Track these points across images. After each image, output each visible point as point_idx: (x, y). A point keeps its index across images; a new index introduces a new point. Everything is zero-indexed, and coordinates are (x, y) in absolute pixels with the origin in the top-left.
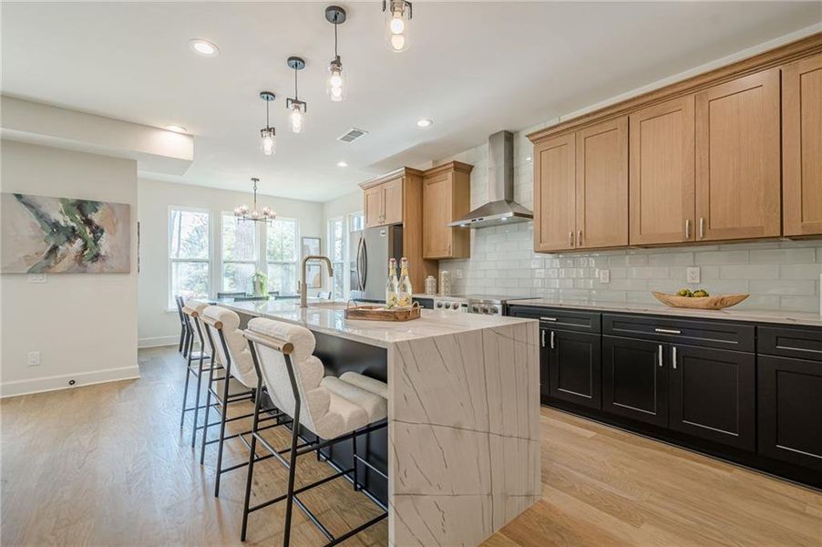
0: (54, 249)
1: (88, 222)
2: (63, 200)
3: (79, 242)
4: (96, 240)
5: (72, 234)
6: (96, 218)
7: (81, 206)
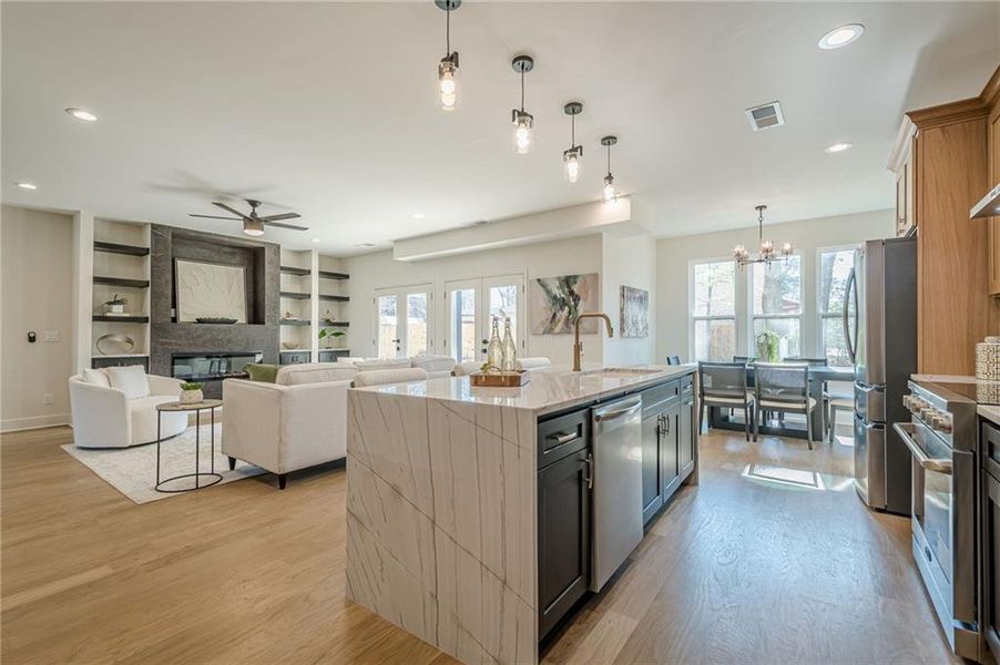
0: (554, 316)
1: (572, 293)
2: (559, 278)
3: (567, 309)
4: (576, 305)
5: (564, 303)
6: (575, 288)
7: (568, 281)
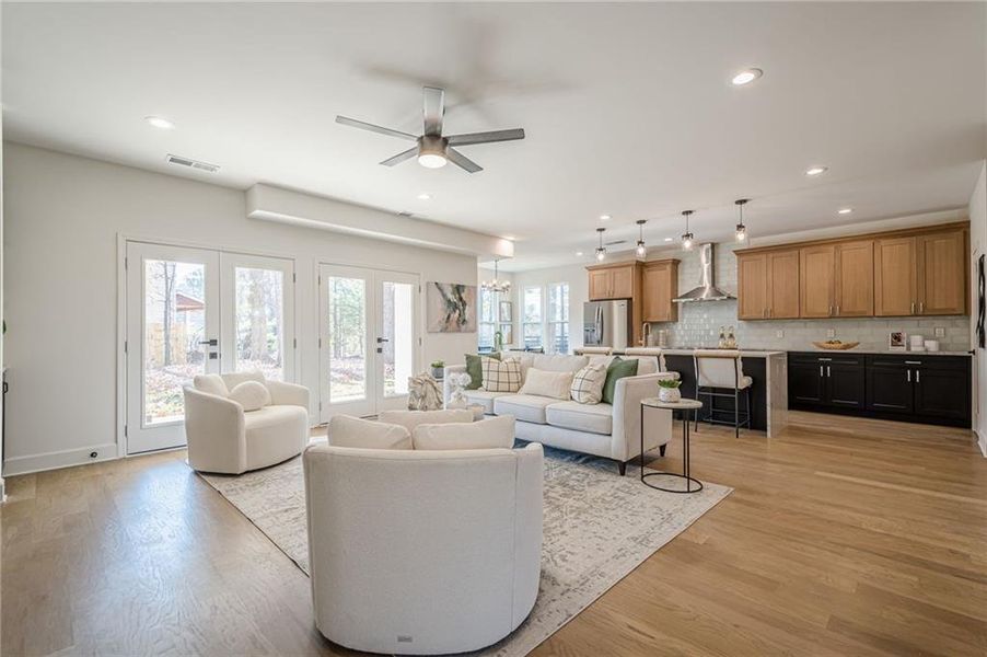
0: (449, 316)
1: (461, 299)
2: (452, 285)
3: (458, 312)
4: (464, 309)
5: (456, 307)
6: (463, 295)
7: (458, 289)
